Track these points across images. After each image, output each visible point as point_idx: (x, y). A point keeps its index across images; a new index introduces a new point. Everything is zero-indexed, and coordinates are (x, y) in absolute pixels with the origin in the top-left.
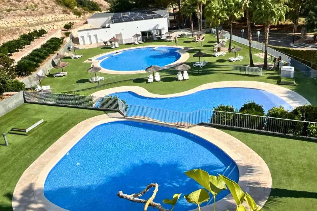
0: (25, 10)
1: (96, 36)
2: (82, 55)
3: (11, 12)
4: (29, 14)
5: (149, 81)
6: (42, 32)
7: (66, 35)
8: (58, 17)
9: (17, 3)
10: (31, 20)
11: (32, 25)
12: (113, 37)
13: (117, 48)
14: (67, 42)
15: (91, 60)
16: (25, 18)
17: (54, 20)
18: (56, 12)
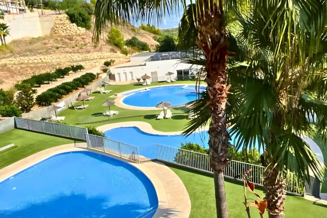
0: (74, 47)
1: (131, 73)
2: (111, 91)
3: (59, 49)
4: (76, 51)
6: (80, 67)
7: (103, 71)
8: (103, 55)
9: (69, 41)
10: (76, 57)
11: (77, 61)
12: (144, 75)
13: (148, 85)
14: (103, 78)
15: (116, 95)
16: (70, 55)
17: (99, 57)
18: (103, 50)
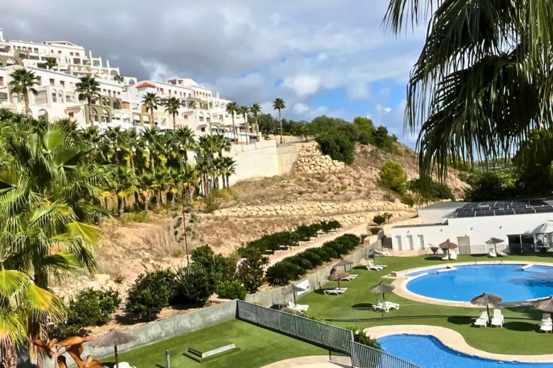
0: (325, 192)
1: (421, 237)
2: (385, 266)
3: (304, 195)
4: (329, 198)
5: (476, 323)
6: (335, 225)
7: (372, 232)
8: (372, 205)
9: (318, 182)
10: (328, 208)
11: (329, 214)
13: (452, 260)
14: (371, 243)
15: (395, 275)
16: (320, 205)
17: (365, 208)
18: (372, 197)
